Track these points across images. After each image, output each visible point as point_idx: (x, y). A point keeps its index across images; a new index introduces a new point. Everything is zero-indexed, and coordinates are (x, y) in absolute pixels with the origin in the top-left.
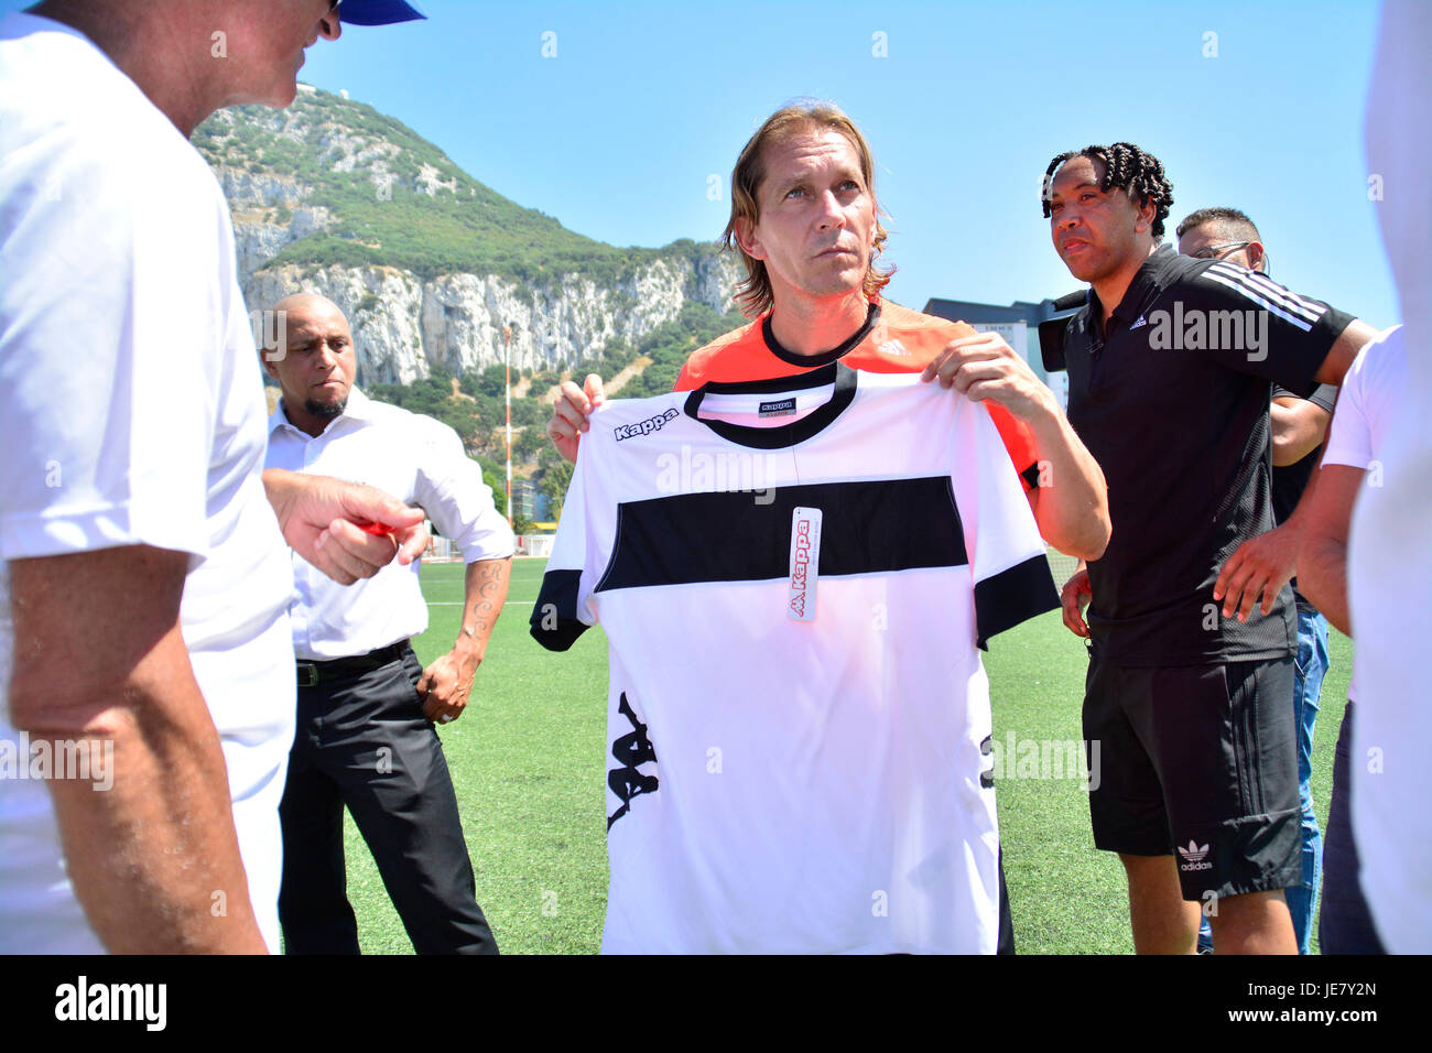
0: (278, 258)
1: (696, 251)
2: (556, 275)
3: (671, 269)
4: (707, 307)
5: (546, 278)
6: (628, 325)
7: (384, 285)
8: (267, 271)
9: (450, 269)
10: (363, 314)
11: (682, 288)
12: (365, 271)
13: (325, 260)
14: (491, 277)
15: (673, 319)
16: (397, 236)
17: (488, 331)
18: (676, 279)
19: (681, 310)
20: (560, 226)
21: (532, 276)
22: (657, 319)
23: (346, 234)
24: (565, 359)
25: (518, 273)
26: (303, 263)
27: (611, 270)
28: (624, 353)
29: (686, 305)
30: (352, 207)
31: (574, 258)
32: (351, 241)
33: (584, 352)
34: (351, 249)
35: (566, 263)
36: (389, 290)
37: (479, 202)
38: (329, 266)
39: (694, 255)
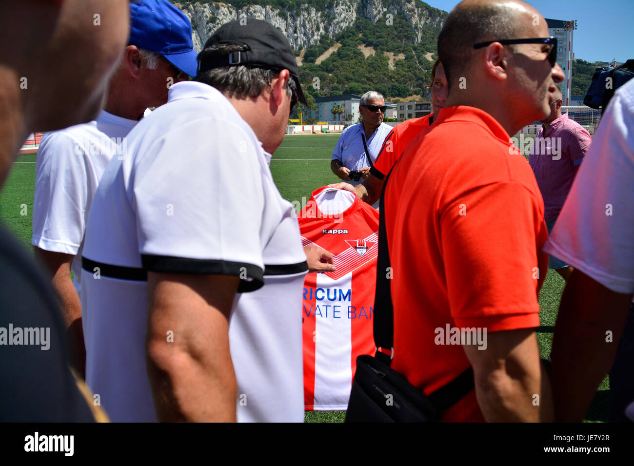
2: (297, 5)
3: (351, 1)
4: (367, 19)
5: (293, 7)
6: (331, 28)
7: (220, 11)
9: (249, 3)
10: (211, 25)
11: (355, 11)
12: (211, 5)
13: (192, 0)
14: (268, 6)
15: (351, 25)
18: (353, 6)
19: (355, 21)
21: (286, 6)
22: (344, 25)
24: (302, 44)
25: (280, 5)
26: (182, 2)
27: (323, 2)
28: (329, 41)
29: (358, 19)
33: (311, 41)
36: (222, 14)
38: (194, 3)
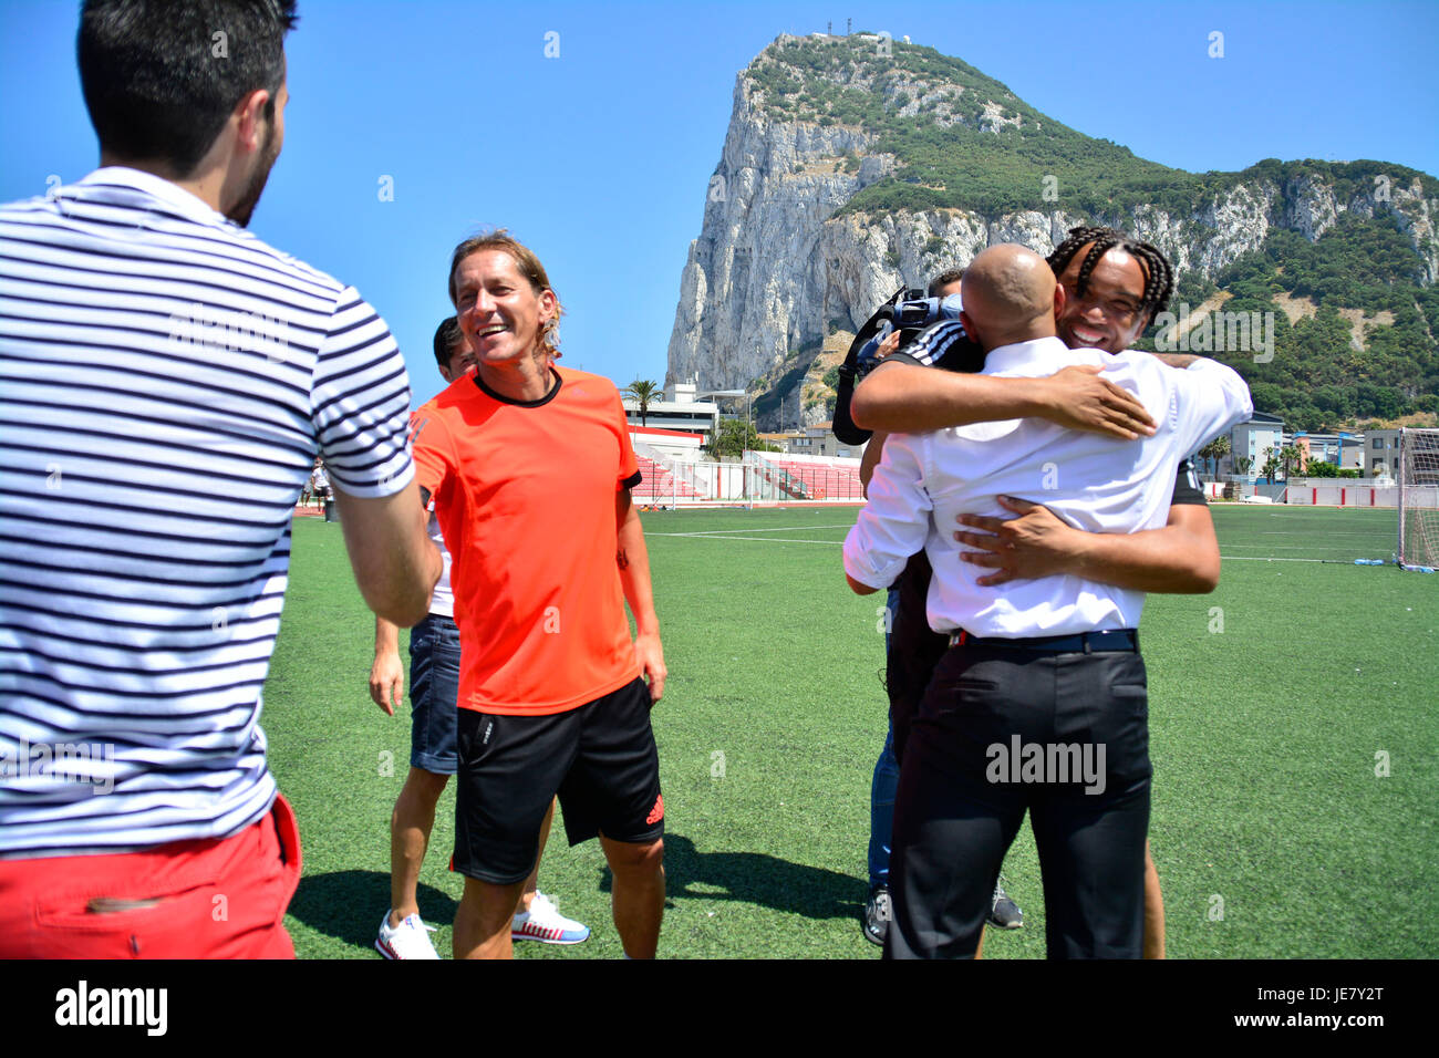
0: (847, 206)
1: (1284, 173)
2: (1126, 208)
3: (1254, 194)
4: (1296, 233)
5: (1116, 211)
6: (1205, 258)
7: (950, 227)
8: (837, 219)
9: (1014, 207)
10: (929, 257)
11: (1266, 215)
12: (930, 214)
13: (891, 206)
14: (1057, 213)
15: (1255, 248)
16: (959, 177)
18: (1260, 205)
19: (1265, 238)
20: (1130, 156)
21: (1100, 210)
22: (1237, 249)
23: (911, 179)
25: (1085, 208)
26: (870, 210)
27: (1186, 199)
28: (1200, 287)
29: (1270, 233)
30: (918, 151)
31: (1145, 188)
32: (917, 186)
34: (916, 193)
35: (1137, 194)
36: (954, 232)
37: (1045, 136)
38: (895, 211)
39: (1280, 176)
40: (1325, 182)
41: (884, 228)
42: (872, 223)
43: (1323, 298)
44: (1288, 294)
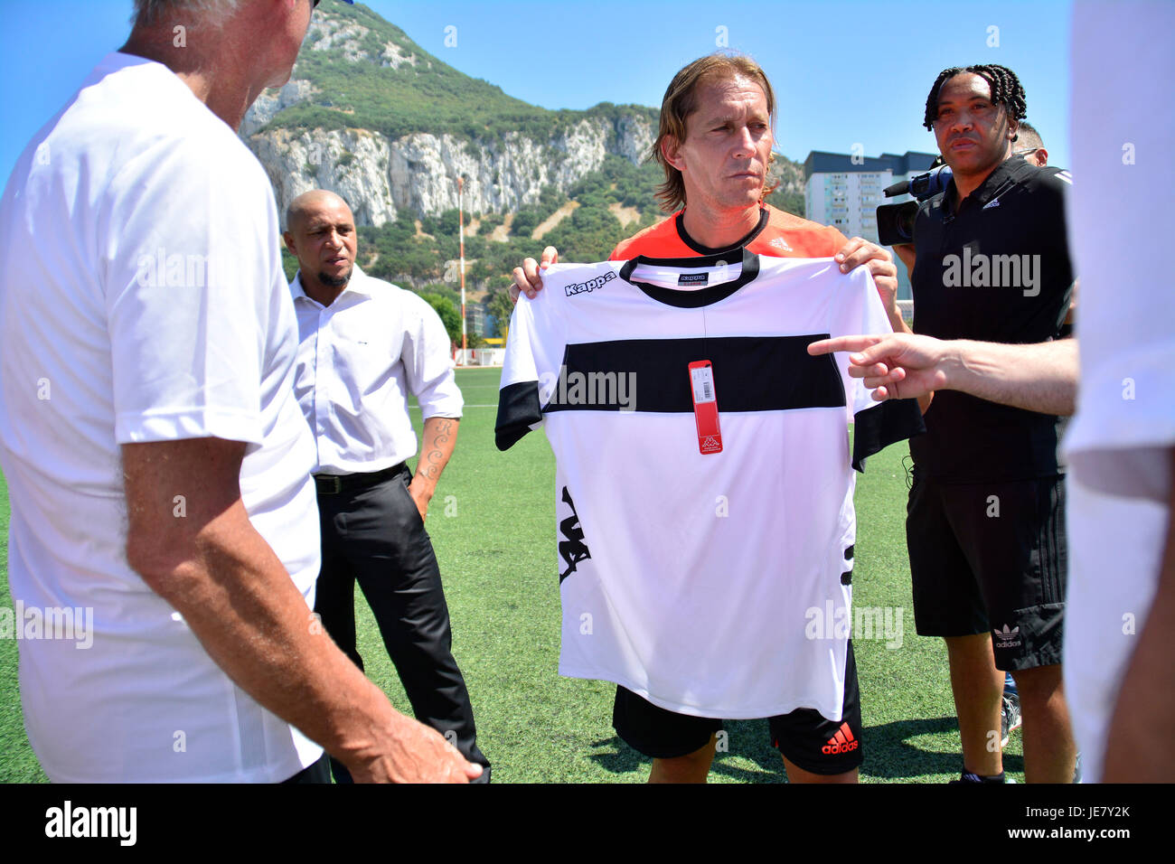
0: (271, 123)
1: (616, 112)
2: (499, 134)
3: (595, 128)
4: (625, 159)
5: (491, 137)
6: (559, 175)
7: (358, 145)
8: (262, 135)
9: (411, 130)
10: (342, 169)
11: (603, 144)
12: (342, 133)
13: (310, 124)
14: (445, 136)
15: (596, 169)
16: (366, 104)
17: (444, 181)
18: (599, 136)
19: (604, 162)
20: (501, 93)
21: (479, 135)
22: (583, 170)
23: (325, 103)
24: (508, 203)
25: (467, 133)
26: (291, 127)
27: (545, 129)
28: (556, 198)
29: (607, 158)
30: (330, 80)
31: (514, 119)
32: (330, 109)
34: (330, 115)
35: (508, 124)
36: (362, 149)
37: (434, 74)
38: (312, 130)
39: (613, 115)
40: (645, 122)
41: (304, 144)
42: (293, 139)
43: (645, 208)
44: (620, 204)
